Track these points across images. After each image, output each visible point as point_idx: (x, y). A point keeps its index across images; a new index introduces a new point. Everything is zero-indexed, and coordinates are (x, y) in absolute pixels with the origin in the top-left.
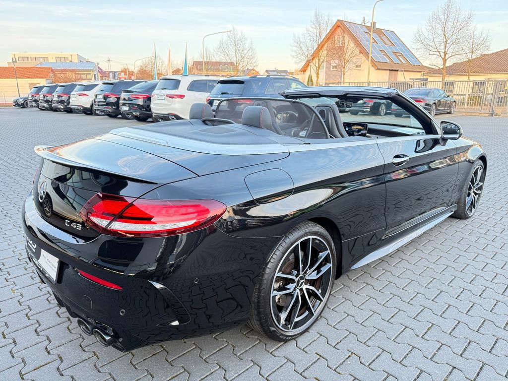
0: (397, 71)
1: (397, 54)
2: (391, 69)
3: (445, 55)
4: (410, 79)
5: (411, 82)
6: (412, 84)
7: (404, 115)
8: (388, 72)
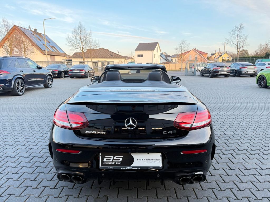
0: (54, 55)
1: (52, 47)
2: (51, 54)
3: (82, 49)
4: (63, 60)
5: (63, 61)
6: (64, 62)
7: (74, 77)
8: (50, 56)
